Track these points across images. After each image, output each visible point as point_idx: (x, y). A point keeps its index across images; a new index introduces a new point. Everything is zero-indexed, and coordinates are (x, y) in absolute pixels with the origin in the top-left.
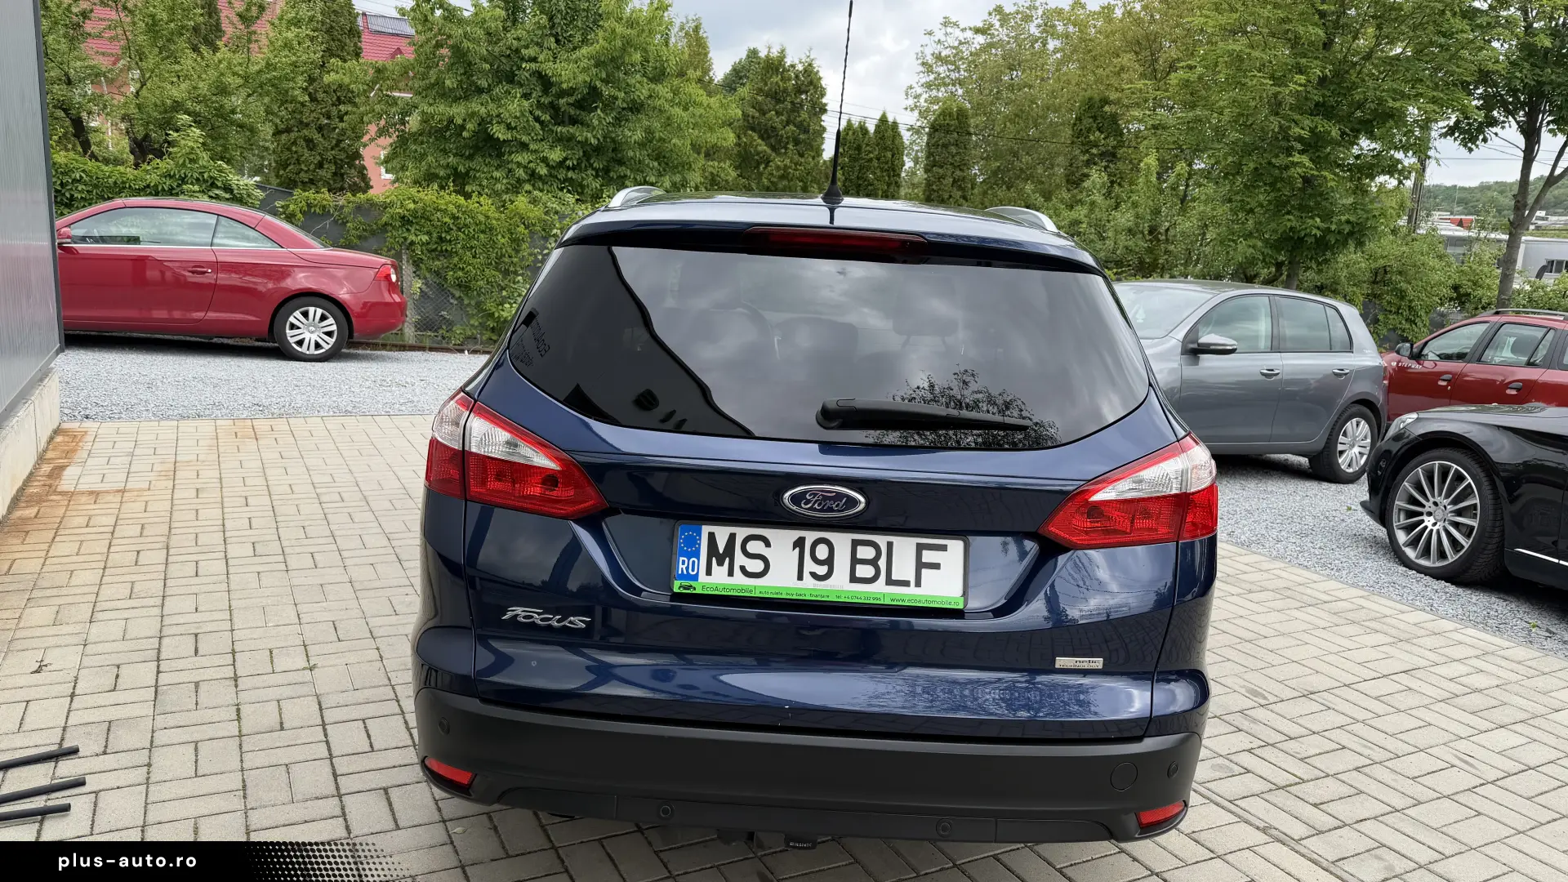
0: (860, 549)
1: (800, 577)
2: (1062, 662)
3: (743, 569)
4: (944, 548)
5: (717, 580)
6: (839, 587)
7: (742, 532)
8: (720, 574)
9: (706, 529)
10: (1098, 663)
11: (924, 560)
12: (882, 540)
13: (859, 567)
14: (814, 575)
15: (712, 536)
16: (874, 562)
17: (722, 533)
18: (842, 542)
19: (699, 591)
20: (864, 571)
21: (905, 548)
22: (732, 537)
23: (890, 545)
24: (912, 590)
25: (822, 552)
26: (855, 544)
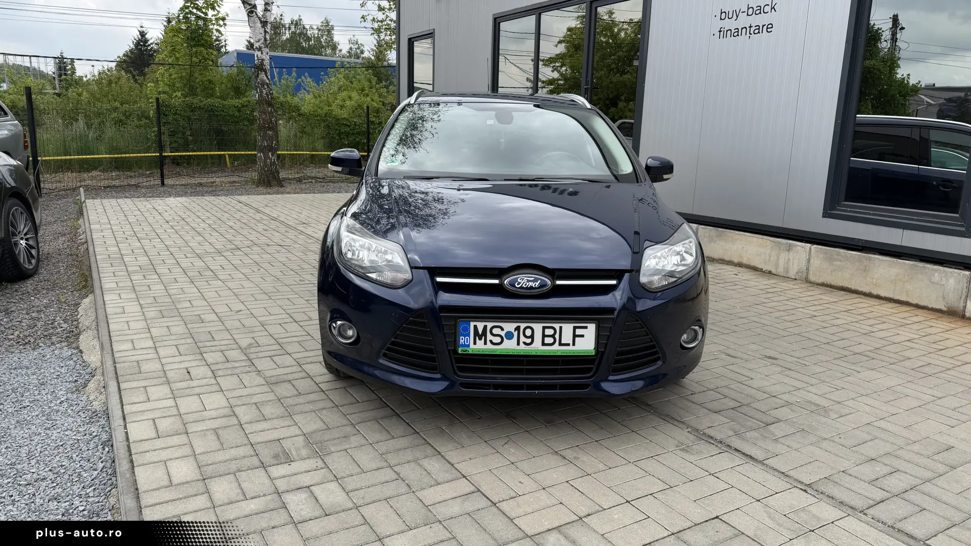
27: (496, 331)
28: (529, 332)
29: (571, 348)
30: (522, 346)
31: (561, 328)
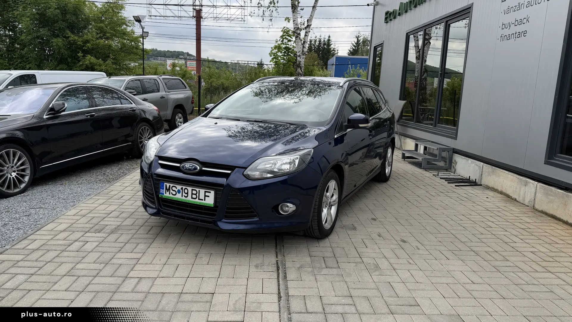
27: (174, 188)
28: (186, 191)
29: (203, 202)
30: (184, 198)
31: (199, 191)
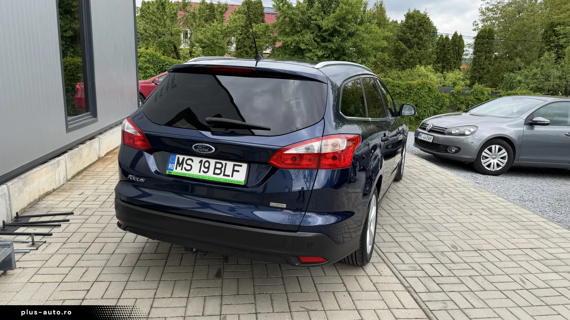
0: (217, 164)
1: (200, 172)
2: (272, 204)
3: (185, 168)
4: (241, 166)
5: (178, 171)
6: (210, 176)
7: (186, 157)
8: (179, 168)
9: (177, 156)
10: (284, 206)
11: (235, 169)
12: (224, 162)
13: (216, 170)
14: (203, 171)
15: (178, 158)
16: (220, 169)
17: (181, 157)
18: (213, 162)
19: (172, 174)
20: (218, 171)
21: (230, 165)
22: (184, 158)
23: (226, 164)
24: (230, 178)
25: (207, 165)
26: (216, 163)
